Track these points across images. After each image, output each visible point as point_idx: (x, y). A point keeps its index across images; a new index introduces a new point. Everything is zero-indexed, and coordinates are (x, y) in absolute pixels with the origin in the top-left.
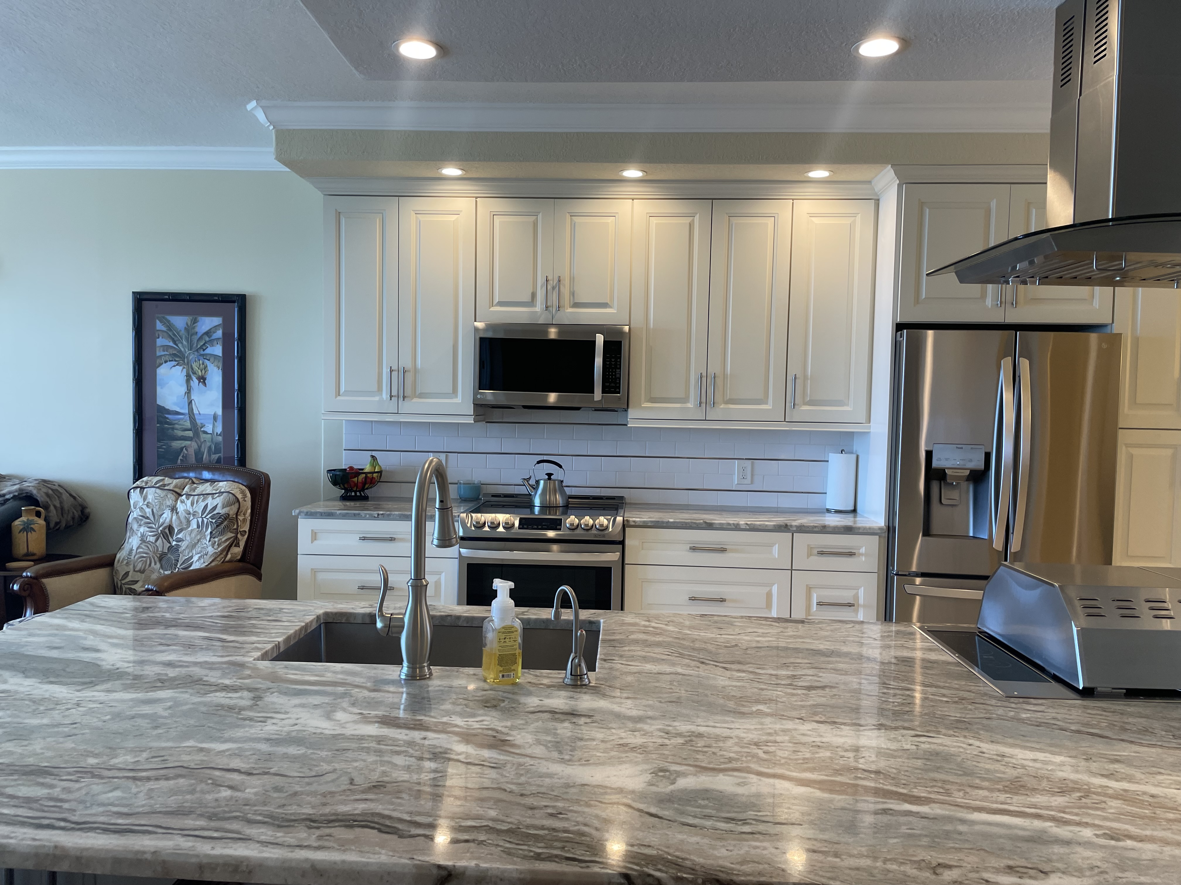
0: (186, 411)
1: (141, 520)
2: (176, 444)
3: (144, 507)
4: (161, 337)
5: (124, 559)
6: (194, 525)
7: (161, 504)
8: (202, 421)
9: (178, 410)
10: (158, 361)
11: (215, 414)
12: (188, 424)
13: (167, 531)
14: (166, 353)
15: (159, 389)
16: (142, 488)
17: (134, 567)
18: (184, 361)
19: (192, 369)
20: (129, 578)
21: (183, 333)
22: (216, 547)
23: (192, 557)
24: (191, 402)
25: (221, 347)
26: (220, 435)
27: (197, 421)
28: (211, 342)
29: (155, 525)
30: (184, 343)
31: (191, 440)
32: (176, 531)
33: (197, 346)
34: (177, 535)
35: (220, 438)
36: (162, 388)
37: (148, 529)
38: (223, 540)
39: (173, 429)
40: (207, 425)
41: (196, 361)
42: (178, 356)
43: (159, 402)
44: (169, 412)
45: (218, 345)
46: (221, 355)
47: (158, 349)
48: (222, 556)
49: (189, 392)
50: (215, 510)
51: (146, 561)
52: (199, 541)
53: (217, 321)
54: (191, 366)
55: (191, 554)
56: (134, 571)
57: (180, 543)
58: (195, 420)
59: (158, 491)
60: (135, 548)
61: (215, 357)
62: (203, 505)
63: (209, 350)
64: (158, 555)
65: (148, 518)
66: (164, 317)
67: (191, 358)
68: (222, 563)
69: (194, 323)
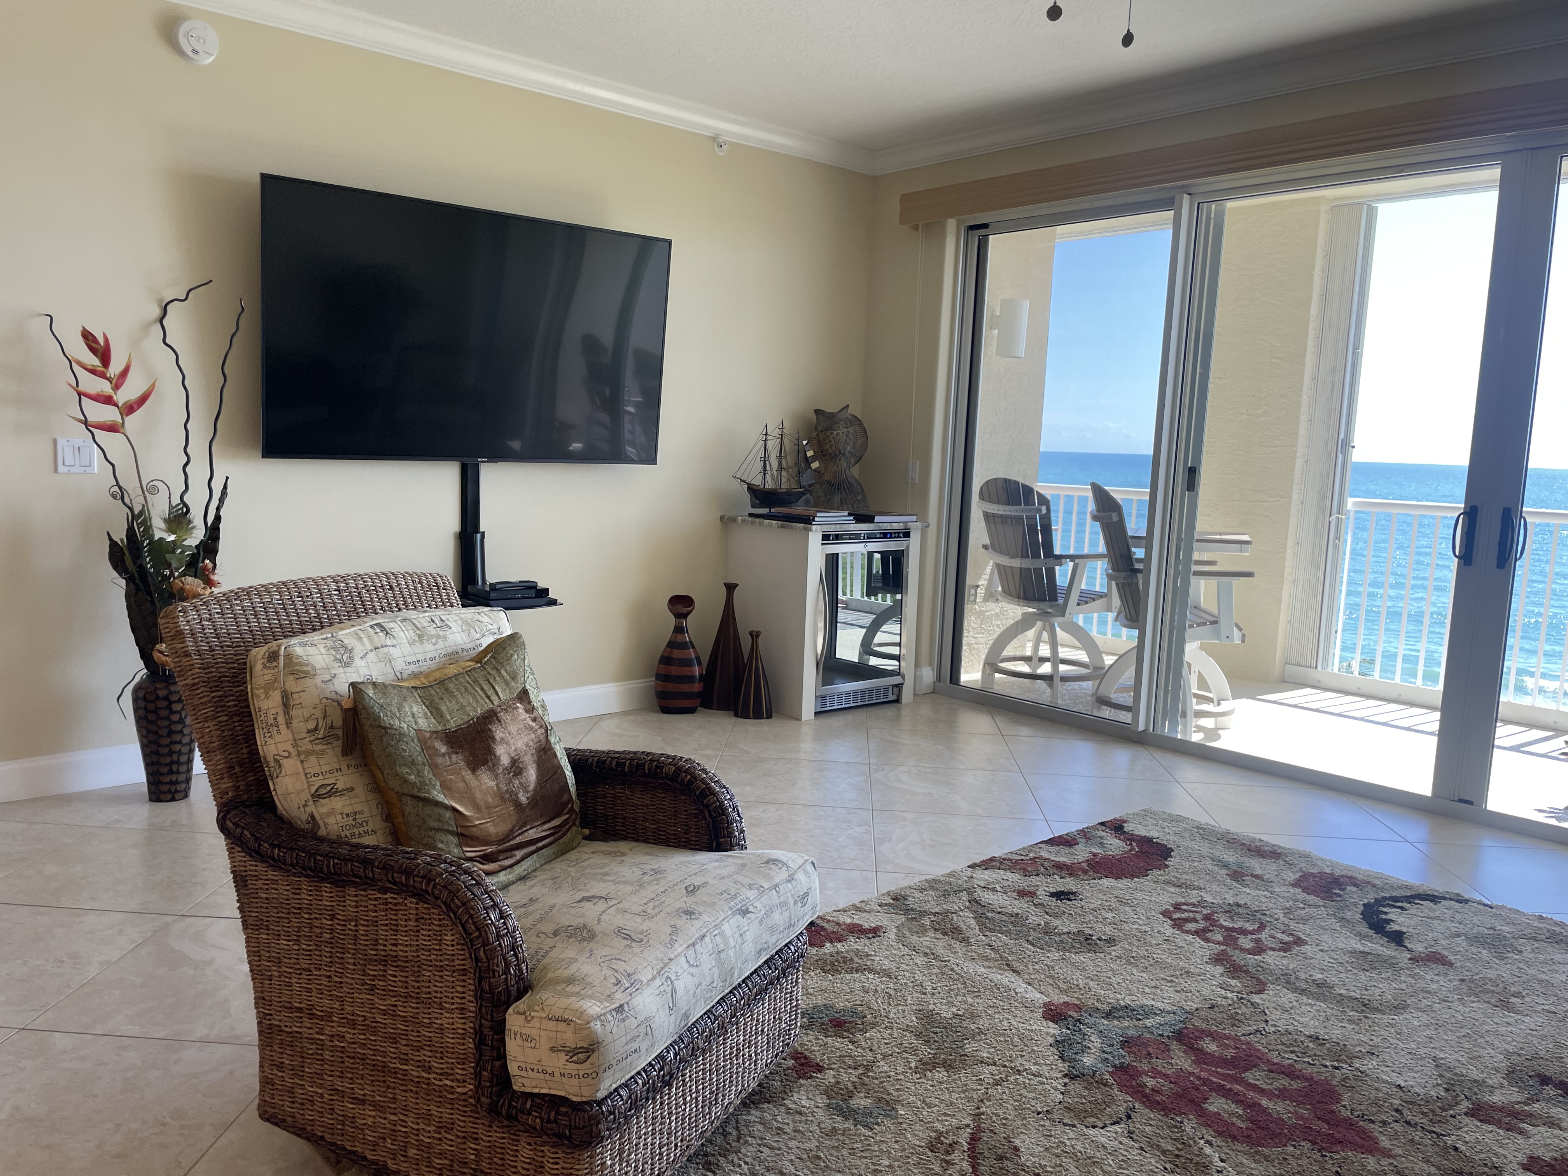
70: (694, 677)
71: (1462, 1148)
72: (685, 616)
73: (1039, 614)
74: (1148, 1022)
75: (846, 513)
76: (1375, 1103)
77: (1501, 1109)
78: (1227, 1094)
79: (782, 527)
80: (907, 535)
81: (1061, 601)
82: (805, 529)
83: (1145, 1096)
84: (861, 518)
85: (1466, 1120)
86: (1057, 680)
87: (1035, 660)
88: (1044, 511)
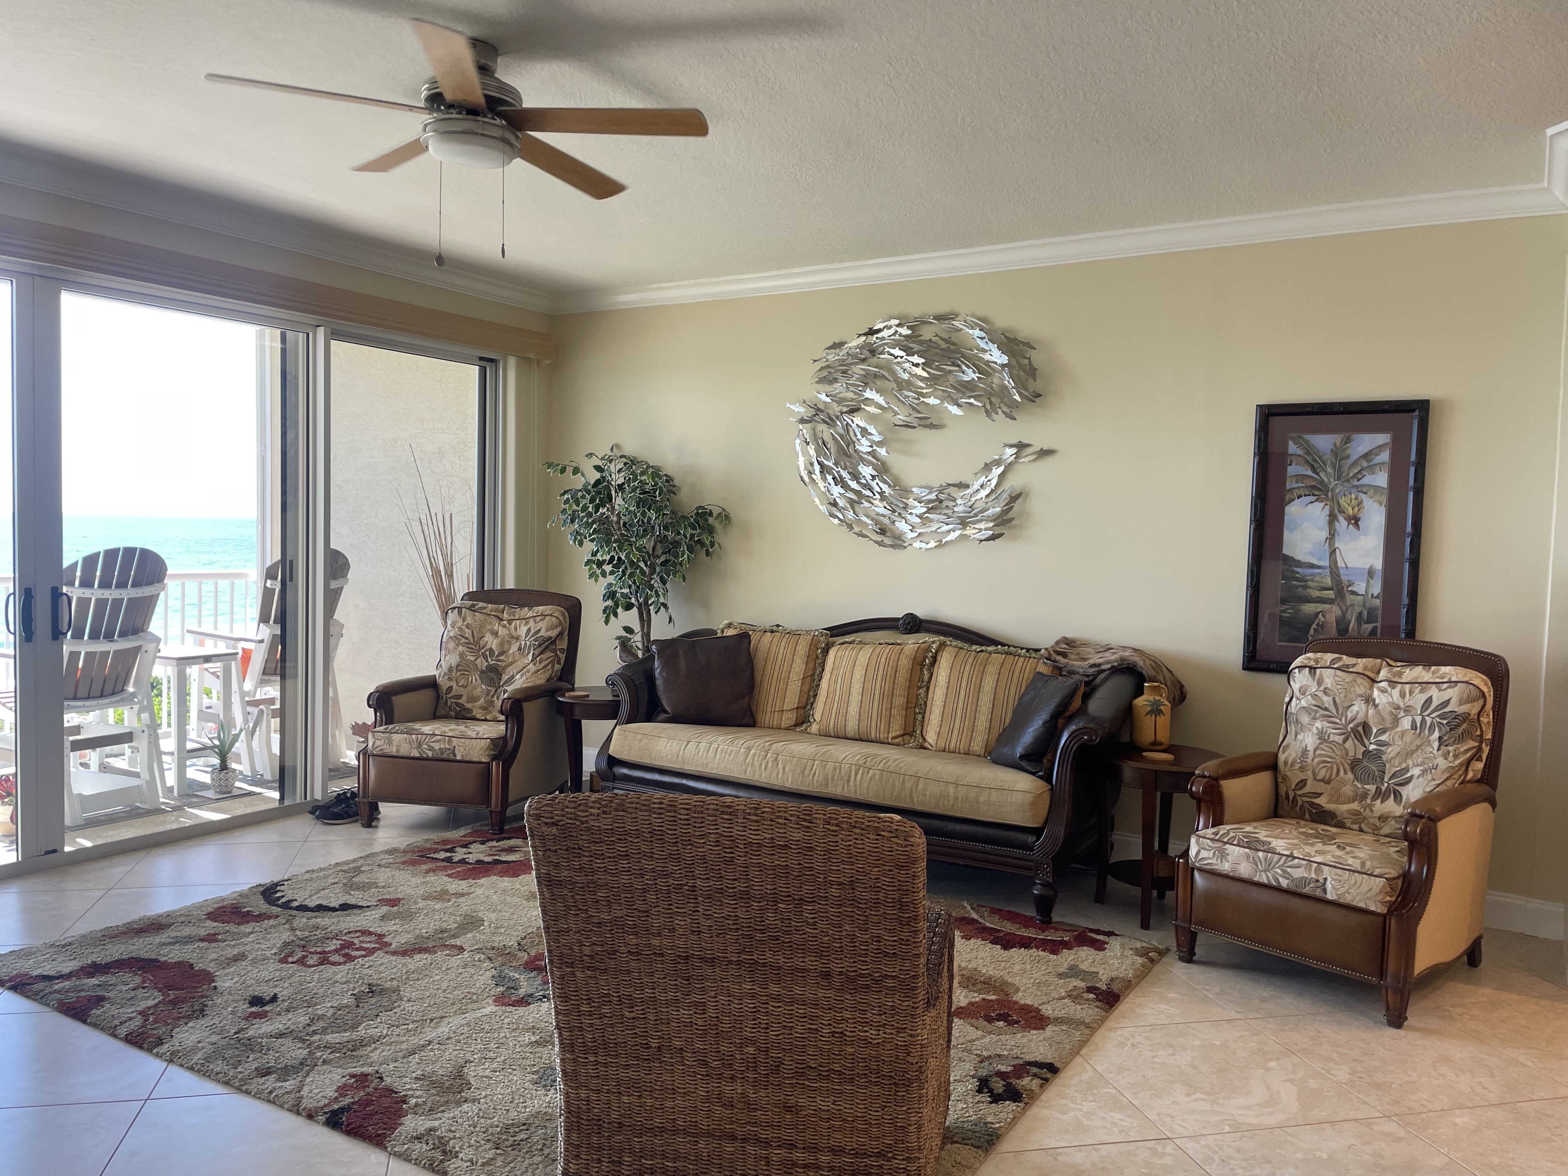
0: (1325, 563)
1: (1317, 711)
2: (1308, 608)
3: (1320, 694)
4: (1294, 464)
5: (1294, 762)
6: (1406, 723)
7: (1347, 691)
8: (1350, 578)
9: (1315, 561)
10: (1288, 496)
11: (1371, 568)
12: (1328, 581)
13: (1360, 729)
14: (1300, 485)
15: (1287, 535)
16: (1312, 669)
17: (1314, 773)
18: (1327, 495)
19: (1339, 506)
20: (1307, 789)
21: (1328, 457)
22: (1451, 758)
23: (1407, 770)
24: (1334, 550)
25: (1386, 475)
26: (1377, 597)
27: (1343, 578)
28: (1371, 469)
29: (1341, 720)
30: (1329, 470)
31: (1331, 604)
32: (1375, 731)
33: (1348, 474)
34: (1376, 736)
35: (1378, 602)
36: (1291, 532)
37: (1328, 725)
38: (1462, 750)
39: (1306, 587)
40: (1357, 583)
41: (1345, 495)
42: (1319, 489)
43: (1285, 551)
44: (1299, 564)
45: (1382, 473)
46: (1385, 486)
47: (1288, 480)
48: (1460, 772)
49: (1332, 537)
50: (1445, 707)
51: (1332, 768)
52: (1418, 747)
53: (1383, 438)
54: (1338, 502)
55: (1404, 765)
56: (1315, 779)
57: (1383, 748)
58: (1339, 576)
59: (1339, 673)
60: (1311, 748)
61: (1377, 489)
62: (1423, 697)
63: (1367, 480)
64: (1349, 762)
65: (1326, 709)
66: (1300, 437)
67: (1337, 491)
68: (1461, 783)
69: (1346, 443)
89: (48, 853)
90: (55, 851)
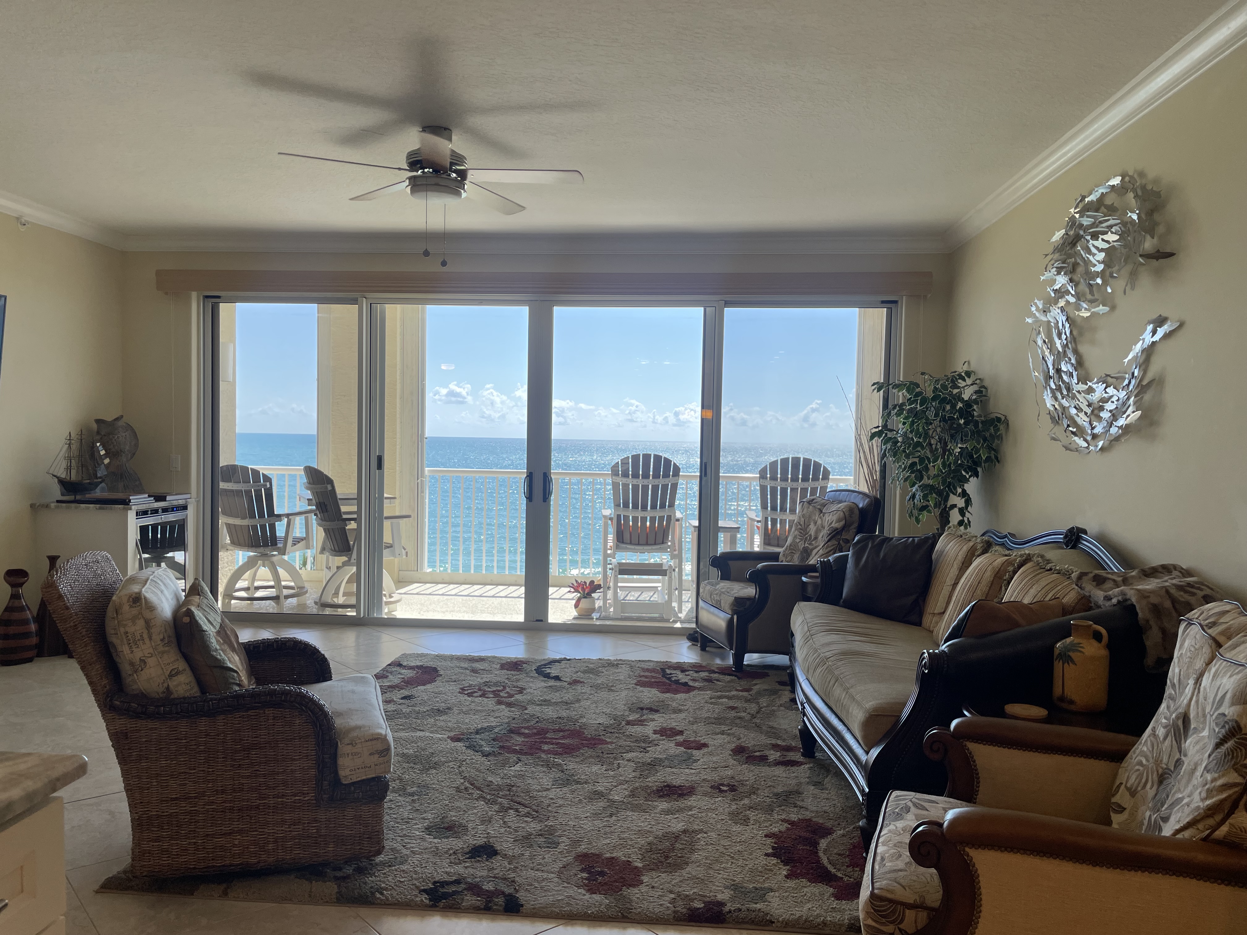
6: (1208, 728)
13: (1180, 723)
17: (1128, 777)
20: (1117, 798)
32: (1191, 730)
50: (1222, 703)
51: (1142, 775)
52: (1196, 766)
56: (1126, 785)
57: (1184, 760)
62: (1218, 684)
64: (1160, 771)
70: (31, 632)
71: (633, 734)
72: (21, 585)
73: (260, 556)
74: (496, 730)
75: (147, 496)
76: (595, 730)
77: (635, 721)
78: (546, 743)
79: (100, 508)
80: (185, 508)
81: (280, 545)
82: (124, 509)
83: (519, 752)
84: (160, 498)
85: (627, 727)
86: (282, 598)
87: (252, 589)
88: (268, 486)
89: (537, 621)
90: (542, 621)
